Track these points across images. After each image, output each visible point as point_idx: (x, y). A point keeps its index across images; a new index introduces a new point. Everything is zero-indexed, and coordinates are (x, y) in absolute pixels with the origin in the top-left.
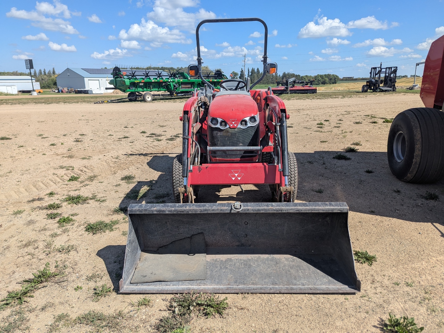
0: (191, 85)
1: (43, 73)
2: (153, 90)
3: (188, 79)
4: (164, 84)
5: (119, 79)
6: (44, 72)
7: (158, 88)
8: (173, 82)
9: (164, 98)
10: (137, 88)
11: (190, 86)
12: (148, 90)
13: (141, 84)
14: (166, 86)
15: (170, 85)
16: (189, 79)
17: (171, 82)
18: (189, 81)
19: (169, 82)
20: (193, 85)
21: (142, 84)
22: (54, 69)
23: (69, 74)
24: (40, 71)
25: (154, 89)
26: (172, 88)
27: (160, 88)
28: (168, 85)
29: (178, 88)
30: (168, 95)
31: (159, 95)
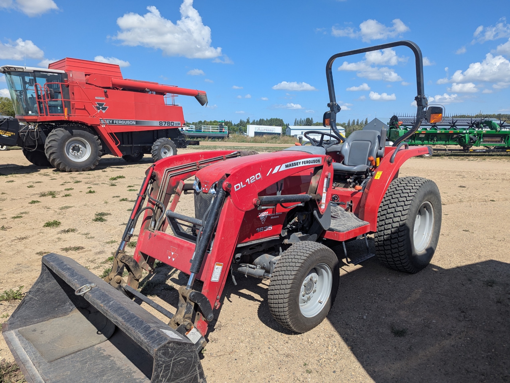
0: (502, 138)
1: (356, 123)
2: (437, 143)
3: (496, 130)
4: (455, 136)
5: (394, 129)
6: (358, 122)
7: (446, 141)
8: (470, 133)
9: (453, 154)
10: (414, 141)
11: (499, 140)
12: (430, 142)
13: (421, 136)
14: (460, 139)
15: (465, 137)
16: (498, 129)
17: (467, 133)
18: (497, 133)
19: (464, 134)
20: (505, 139)
21: (423, 136)
22: (367, 119)
23: (375, 124)
24: (354, 121)
25: (439, 142)
26: (467, 142)
27: (448, 141)
28: (462, 137)
29: (477, 142)
30: (460, 150)
31: (445, 150)
